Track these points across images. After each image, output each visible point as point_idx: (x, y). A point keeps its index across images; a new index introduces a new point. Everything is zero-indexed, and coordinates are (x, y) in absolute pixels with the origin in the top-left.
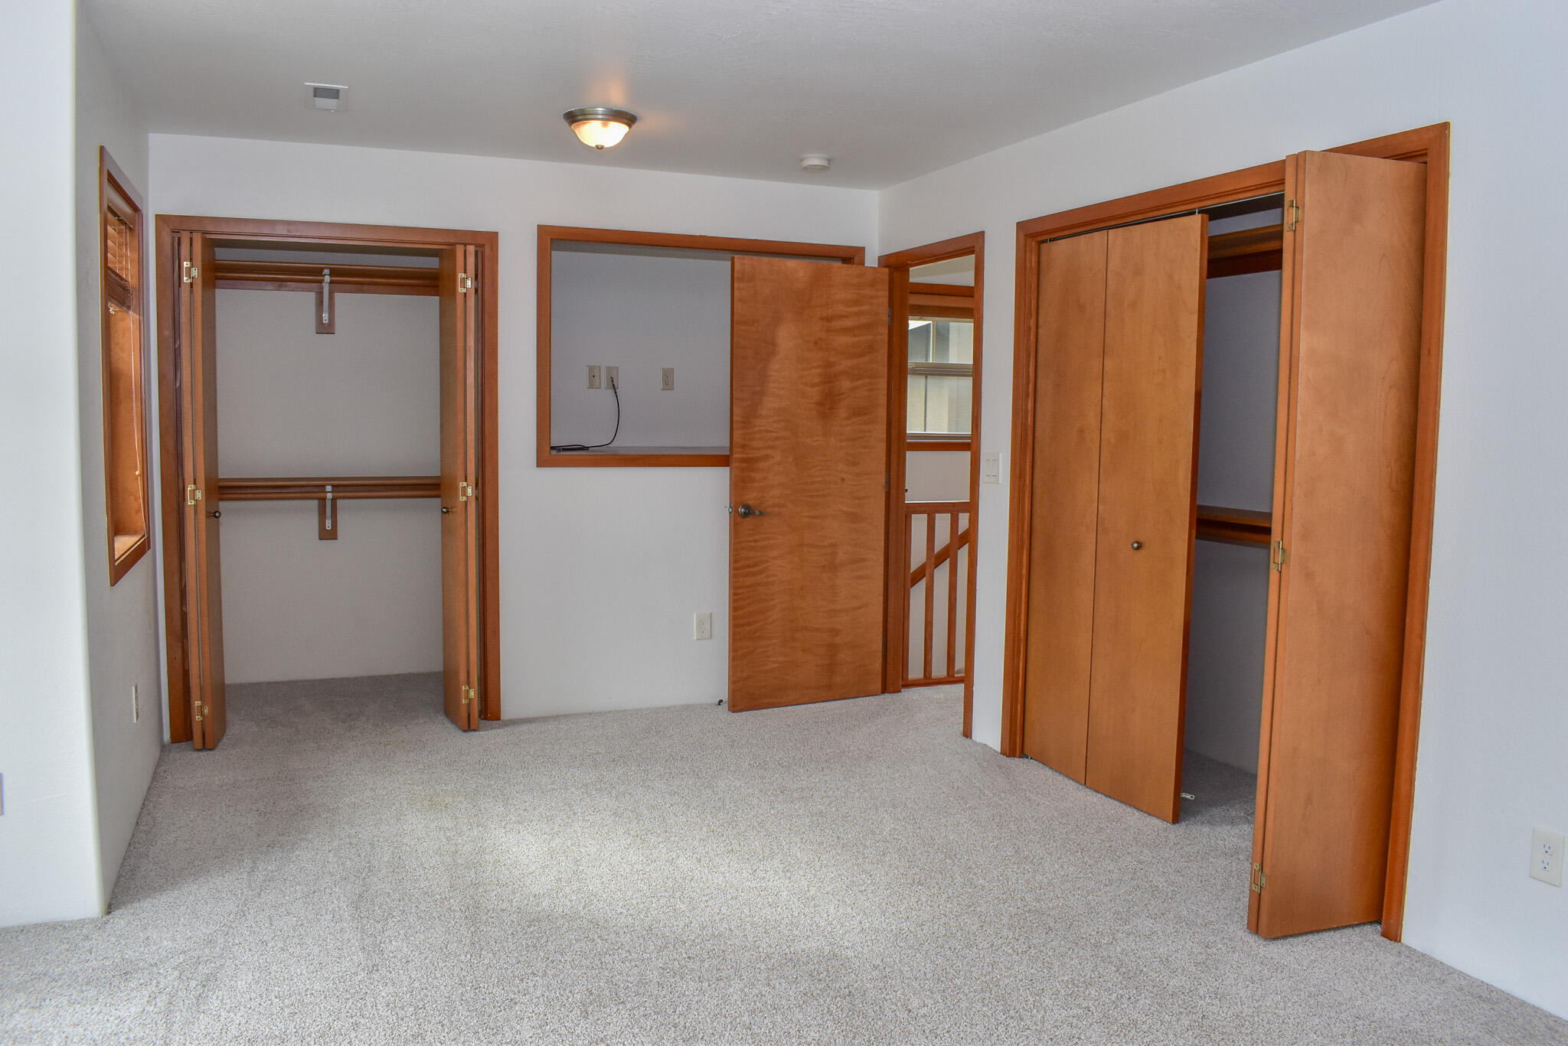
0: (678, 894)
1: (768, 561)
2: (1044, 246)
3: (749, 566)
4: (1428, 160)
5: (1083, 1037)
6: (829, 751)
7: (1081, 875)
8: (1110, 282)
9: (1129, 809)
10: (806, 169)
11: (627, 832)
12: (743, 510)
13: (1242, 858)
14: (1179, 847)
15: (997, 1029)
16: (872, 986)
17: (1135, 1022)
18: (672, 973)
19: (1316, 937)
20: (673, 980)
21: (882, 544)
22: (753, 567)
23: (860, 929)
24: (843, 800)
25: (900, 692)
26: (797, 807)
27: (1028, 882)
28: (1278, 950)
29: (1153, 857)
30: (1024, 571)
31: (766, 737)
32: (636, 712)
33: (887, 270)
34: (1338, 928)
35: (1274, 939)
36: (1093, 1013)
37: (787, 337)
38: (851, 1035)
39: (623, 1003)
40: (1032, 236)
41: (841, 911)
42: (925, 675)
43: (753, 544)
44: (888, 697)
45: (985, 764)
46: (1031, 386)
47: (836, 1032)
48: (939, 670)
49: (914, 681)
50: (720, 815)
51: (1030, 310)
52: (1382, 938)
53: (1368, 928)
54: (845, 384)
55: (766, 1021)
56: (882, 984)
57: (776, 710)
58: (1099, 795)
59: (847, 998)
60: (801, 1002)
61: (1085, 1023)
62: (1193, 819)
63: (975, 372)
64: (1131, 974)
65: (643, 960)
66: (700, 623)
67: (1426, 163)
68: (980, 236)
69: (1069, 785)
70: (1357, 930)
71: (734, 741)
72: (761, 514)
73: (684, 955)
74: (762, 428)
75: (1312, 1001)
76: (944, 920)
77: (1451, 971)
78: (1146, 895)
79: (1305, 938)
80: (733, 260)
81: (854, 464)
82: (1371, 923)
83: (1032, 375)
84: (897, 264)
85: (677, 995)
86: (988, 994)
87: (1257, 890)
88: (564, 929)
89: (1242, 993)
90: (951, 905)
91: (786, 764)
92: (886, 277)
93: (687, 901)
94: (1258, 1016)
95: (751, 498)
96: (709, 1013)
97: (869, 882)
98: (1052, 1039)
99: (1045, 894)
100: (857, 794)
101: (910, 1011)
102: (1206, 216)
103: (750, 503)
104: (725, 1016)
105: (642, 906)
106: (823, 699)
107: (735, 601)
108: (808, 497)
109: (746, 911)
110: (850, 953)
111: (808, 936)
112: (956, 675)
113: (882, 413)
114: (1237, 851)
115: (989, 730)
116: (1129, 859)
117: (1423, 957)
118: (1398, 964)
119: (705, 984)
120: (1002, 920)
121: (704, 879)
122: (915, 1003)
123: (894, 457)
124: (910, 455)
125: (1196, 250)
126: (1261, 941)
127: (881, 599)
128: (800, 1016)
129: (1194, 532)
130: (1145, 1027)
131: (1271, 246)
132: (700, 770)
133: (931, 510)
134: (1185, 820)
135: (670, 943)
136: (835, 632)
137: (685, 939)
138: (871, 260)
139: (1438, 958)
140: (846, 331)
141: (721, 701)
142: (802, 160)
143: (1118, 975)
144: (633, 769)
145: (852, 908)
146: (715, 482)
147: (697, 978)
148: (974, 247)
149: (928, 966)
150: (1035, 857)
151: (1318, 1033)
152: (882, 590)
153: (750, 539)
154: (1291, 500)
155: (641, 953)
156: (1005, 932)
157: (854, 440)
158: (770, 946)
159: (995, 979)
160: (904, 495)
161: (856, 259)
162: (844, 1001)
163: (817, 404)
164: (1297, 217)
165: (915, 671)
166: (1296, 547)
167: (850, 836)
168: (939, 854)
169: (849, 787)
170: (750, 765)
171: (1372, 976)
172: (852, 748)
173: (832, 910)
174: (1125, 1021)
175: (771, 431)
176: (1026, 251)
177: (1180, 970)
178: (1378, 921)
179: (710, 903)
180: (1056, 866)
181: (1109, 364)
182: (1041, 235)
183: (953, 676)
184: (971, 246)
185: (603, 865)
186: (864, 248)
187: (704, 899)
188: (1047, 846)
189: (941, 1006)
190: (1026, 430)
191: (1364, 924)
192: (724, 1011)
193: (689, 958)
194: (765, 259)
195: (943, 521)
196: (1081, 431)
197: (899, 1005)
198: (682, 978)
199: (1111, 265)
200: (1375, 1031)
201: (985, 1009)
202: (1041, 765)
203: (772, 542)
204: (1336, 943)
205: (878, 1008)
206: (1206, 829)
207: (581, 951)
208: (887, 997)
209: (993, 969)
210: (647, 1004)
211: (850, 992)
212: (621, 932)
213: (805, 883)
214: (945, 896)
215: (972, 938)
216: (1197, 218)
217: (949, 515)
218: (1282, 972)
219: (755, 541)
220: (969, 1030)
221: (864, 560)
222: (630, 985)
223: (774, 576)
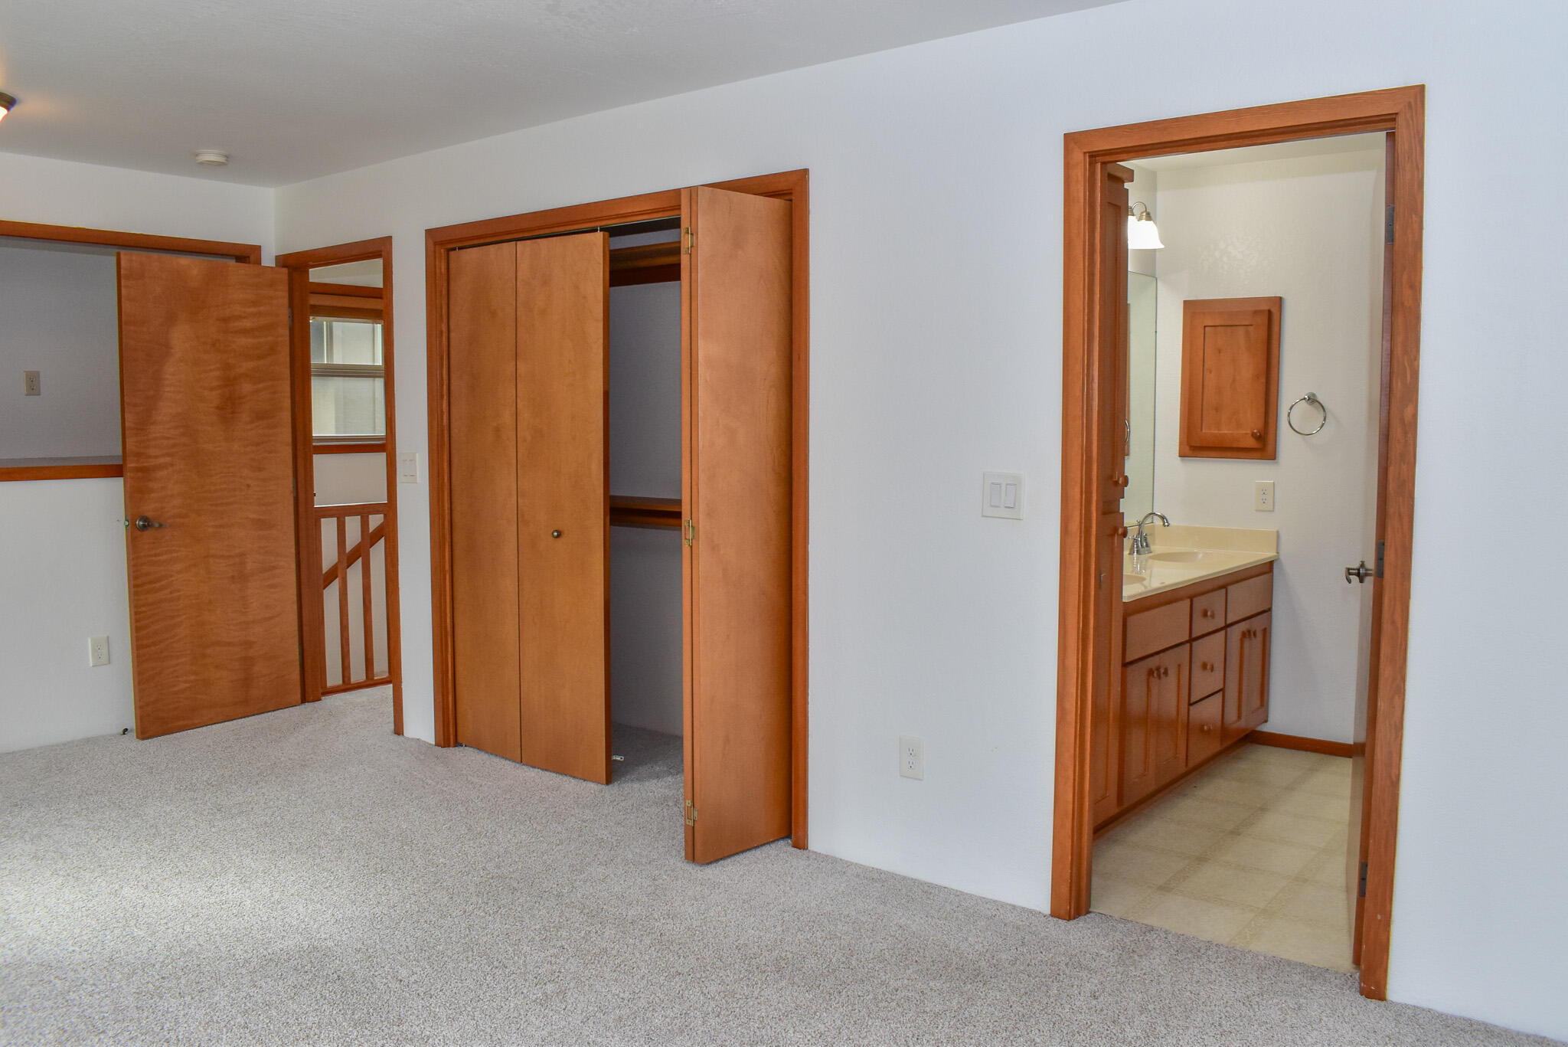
0: (132, 923)
1: (171, 576)
2: (452, 253)
3: (150, 582)
4: (793, 198)
5: (563, 971)
6: (259, 765)
7: (533, 840)
8: (520, 290)
9: (565, 778)
10: (202, 163)
11: (55, 873)
12: (141, 523)
13: (671, 805)
14: (615, 803)
15: (485, 979)
16: (359, 967)
17: (605, 950)
18: (148, 995)
19: (742, 856)
20: (152, 1001)
21: (293, 550)
22: (155, 583)
23: (333, 921)
24: (286, 808)
25: (320, 700)
26: (239, 821)
27: (485, 853)
28: (712, 872)
29: (595, 816)
30: (447, 567)
31: (186, 759)
32: (28, 752)
33: (285, 270)
34: (758, 847)
35: (708, 864)
36: (567, 950)
37: (181, 337)
38: (349, 1012)
39: (103, 1032)
40: (442, 243)
41: (311, 908)
42: (344, 681)
43: (154, 558)
44: (309, 706)
45: (422, 757)
46: (445, 387)
47: (335, 1012)
48: (358, 674)
49: (333, 687)
50: (158, 842)
51: (441, 315)
52: (794, 849)
53: (782, 843)
54: (246, 387)
55: (261, 1018)
56: (368, 964)
57: (190, 732)
58: (536, 770)
59: (337, 982)
60: (292, 995)
61: (562, 959)
62: (623, 779)
63: (388, 373)
64: (594, 913)
65: (112, 990)
66: (96, 649)
67: (791, 200)
68: (388, 240)
69: (508, 766)
70: (773, 845)
71: (152, 768)
72: (161, 525)
73: (157, 977)
74: (158, 435)
75: (746, 906)
76: (414, 899)
77: (849, 864)
78: (595, 847)
79: (733, 859)
80: (118, 256)
81: (260, 469)
82: (783, 838)
83: (445, 376)
84: (296, 265)
85: (160, 1013)
86: (470, 953)
87: (691, 824)
88: (12, 977)
89: (690, 910)
90: (418, 886)
91: (215, 783)
92: (285, 277)
93: (144, 927)
94: (705, 925)
95: (149, 509)
96: (200, 1023)
97: (332, 878)
98: (536, 978)
99: (504, 861)
100: (300, 801)
101: (401, 981)
102: (607, 234)
103: (149, 514)
104: (217, 1022)
105: (95, 940)
106: (240, 716)
107: (137, 621)
108: (211, 505)
109: (212, 925)
110: (330, 943)
111: (284, 936)
112: (375, 678)
113: (286, 416)
114: (666, 799)
115: (421, 723)
116: (573, 819)
117: (826, 858)
118: (809, 866)
119: (188, 999)
120: (468, 890)
121: (157, 903)
122: (403, 973)
123: (300, 462)
124: (318, 460)
125: (599, 264)
126: (698, 868)
127: (295, 607)
128: (295, 1006)
129: (608, 518)
130: (614, 952)
131: (669, 260)
132: (122, 801)
133: (340, 514)
134: (617, 780)
135: (138, 968)
136: (248, 644)
137: (153, 962)
138: (268, 260)
139: (837, 856)
140: (244, 332)
141: (126, 730)
142: (197, 155)
143: (583, 916)
144: (42, 809)
145: (321, 904)
146: (107, 494)
147: (177, 995)
148: (381, 251)
149: (408, 940)
150: (487, 831)
151: (755, 928)
152: (295, 598)
153: (153, 552)
154: (697, 485)
155: (109, 983)
156: (474, 899)
157: (258, 444)
158: (246, 952)
159: (474, 940)
160: (313, 499)
161: (252, 258)
162: (335, 985)
163: (217, 408)
164: (692, 243)
165: (333, 678)
166: (703, 524)
167: (302, 840)
168: (396, 842)
169: (289, 795)
170: (176, 788)
171: (790, 878)
172: (283, 759)
173: (301, 909)
174: (597, 950)
175: (168, 438)
176: (435, 258)
177: (635, 902)
178: (789, 836)
179: (170, 925)
180: (509, 836)
181: (522, 368)
182: (448, 243)
183: (373, 679)
184: (378, 249)
185: (37, 909)
186: (260, 247)
187: (163, 922)
188: (497, 820)
189: (429, 970)
190: (443, 431)
191: (778, 840)
192: (215, 1018)
193: (163, 978)
194: (155, 255)
195: (353, 524)
196: (497, 430)
197: (389, 977)
198: (161, 998)
199: (520, 274)
200: (798, 919)
201: (470, 965)
202: (476, 751)
203: (175, 555)
204: (758, 859)
205: (369, 984)
206: (636, 785)
207: (40, 995)
208: (376, 974)
209: (470, 931)
210: (130, 1028)
211: (339, 976)
212: (80, 969)
213: (266, 890)
214: (409, 879)
215: (445, 910)
216: (599, 235)
217: (359, 517)
218: (718, 888)
219: (156, 555)
220: (460, 985)
221: (274, 568)
222: (106, 1015)
223: (179, 591)
